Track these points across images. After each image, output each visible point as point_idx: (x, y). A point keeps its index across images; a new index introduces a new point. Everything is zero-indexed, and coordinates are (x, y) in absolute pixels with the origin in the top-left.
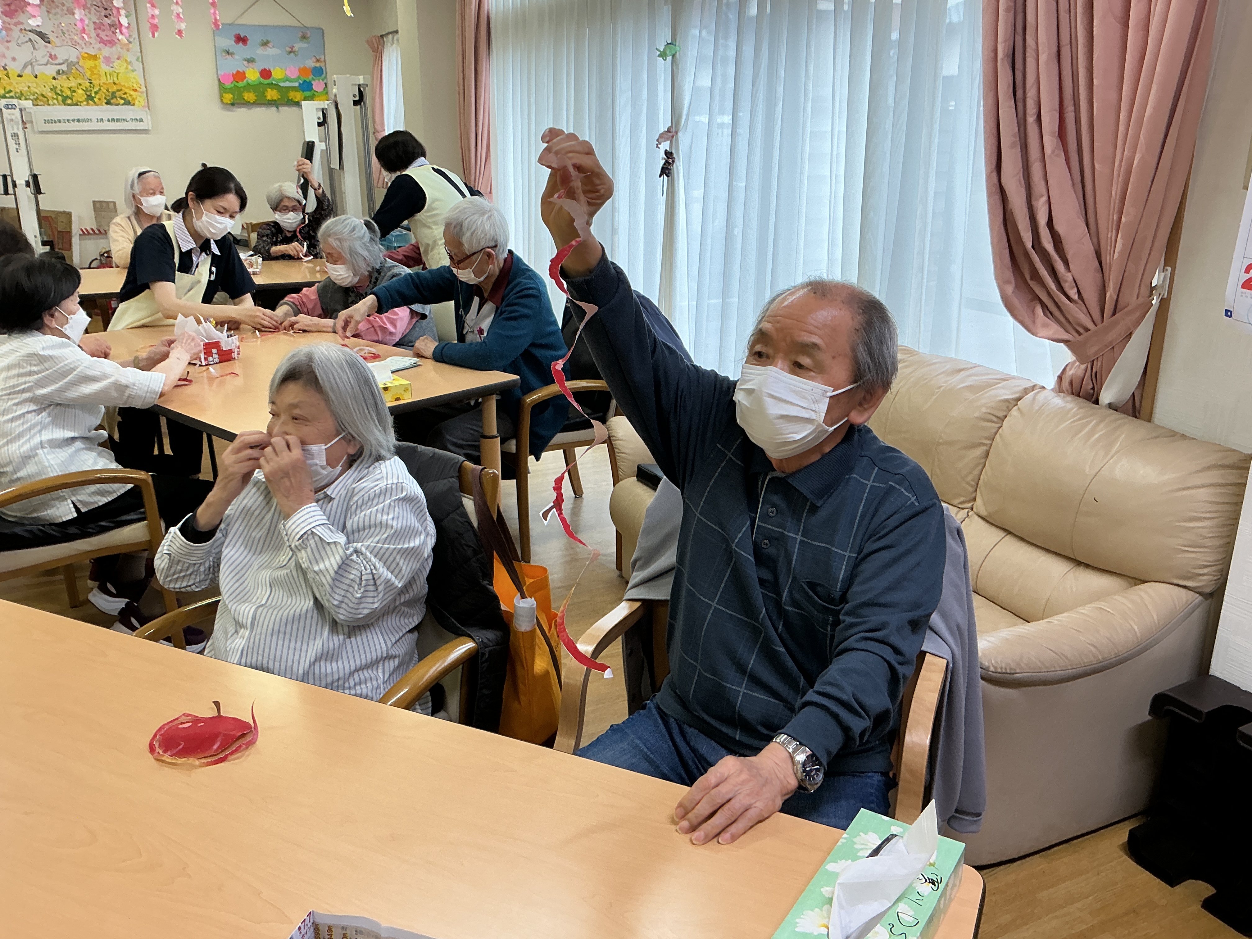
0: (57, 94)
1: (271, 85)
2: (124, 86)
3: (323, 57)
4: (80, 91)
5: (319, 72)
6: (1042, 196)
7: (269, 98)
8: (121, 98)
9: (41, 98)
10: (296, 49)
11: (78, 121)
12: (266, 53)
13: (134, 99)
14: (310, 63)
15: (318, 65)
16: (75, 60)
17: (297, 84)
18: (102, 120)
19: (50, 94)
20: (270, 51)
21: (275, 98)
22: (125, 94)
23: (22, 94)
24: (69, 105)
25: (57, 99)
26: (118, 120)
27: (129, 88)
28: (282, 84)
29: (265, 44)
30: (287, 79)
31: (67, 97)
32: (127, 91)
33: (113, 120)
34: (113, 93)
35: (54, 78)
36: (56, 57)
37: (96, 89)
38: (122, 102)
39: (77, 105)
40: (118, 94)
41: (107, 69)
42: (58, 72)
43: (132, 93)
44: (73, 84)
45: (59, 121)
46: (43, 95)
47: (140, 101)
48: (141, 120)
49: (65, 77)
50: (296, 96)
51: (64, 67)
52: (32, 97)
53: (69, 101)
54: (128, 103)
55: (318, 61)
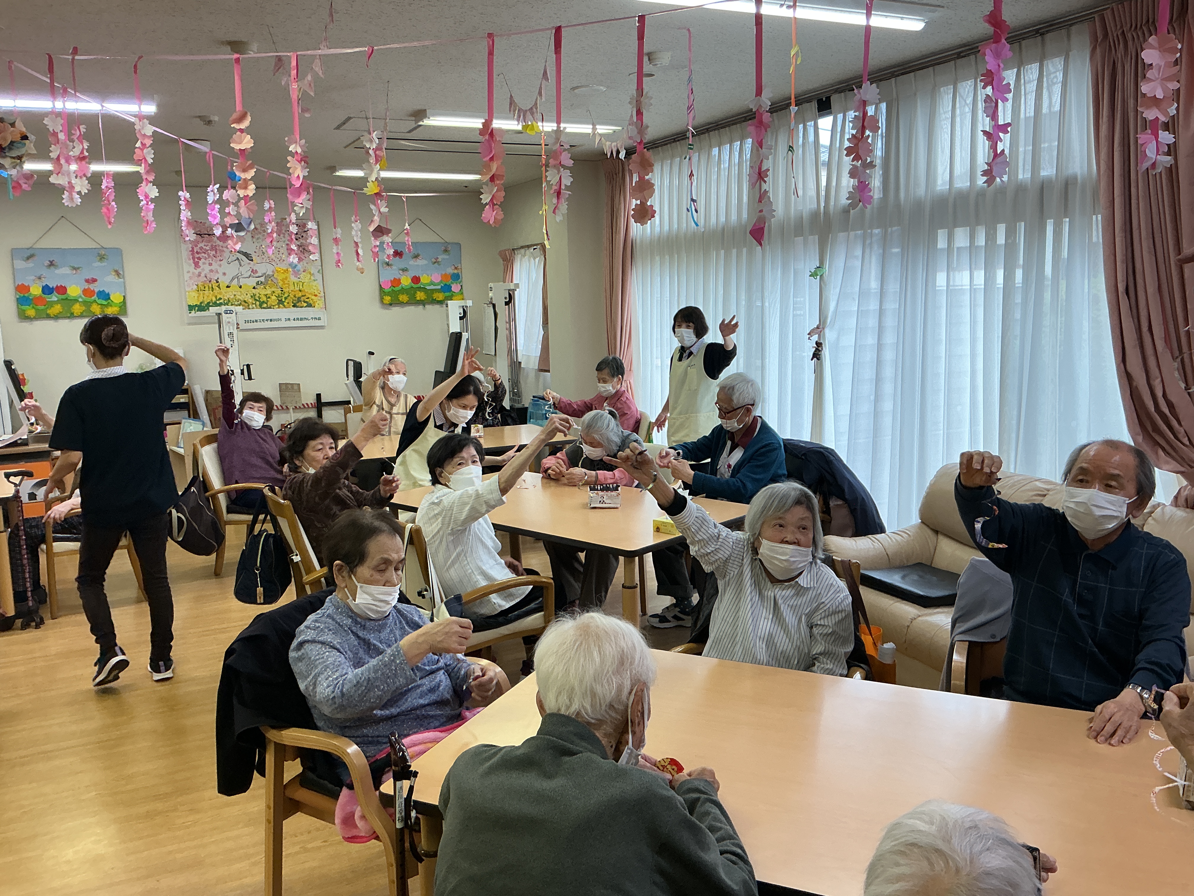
0: (256, 300)
1: (420, 289)
2: (307, 292)
3: (459, 265)
4: (274, 297)
5: (456, 277)
6: (1157, 378)
7: (418, 298)
8: (305, 302)
9: (243, 303)
10: (440, 260)
11: (271, 320)
12: (416, 263)
13: (314, 302)
14: (450, 270)
15: (456, 271)
16: (271, 273)
17: (439, 287)
18: (289, 319)
19: (251, 301)
20: (420, 262)
21: (422, 298)
22: (308, 298)
23: (229, 301)
24: (264, 308)
25: (255, 304)
26: (301, 319)
27: (311, 294)
28: (428, 288)
29: (416, 257)
30: (432, 283)
31: (264, 302)
32: (310, 296)
33: (298, 319)
34: (299, 298)
35: (254, 288)
36: (256, 272)
37: (286, 295)
38: (305, 304)
39: (270, 308)
40: (302, 299)
41: (296, 280)
42: (258, 283)
43: (313, 297)
44: (269, 292)
45: (256, 321)
46: (245, 301)
47: (319, 304)
48: (319, 319)
49: (262, 287)
50: (440, 296)
51: (262, 279)
52: (236, 303)
53: (265, 305)
54: (309, 305)
55: (456, 268)
